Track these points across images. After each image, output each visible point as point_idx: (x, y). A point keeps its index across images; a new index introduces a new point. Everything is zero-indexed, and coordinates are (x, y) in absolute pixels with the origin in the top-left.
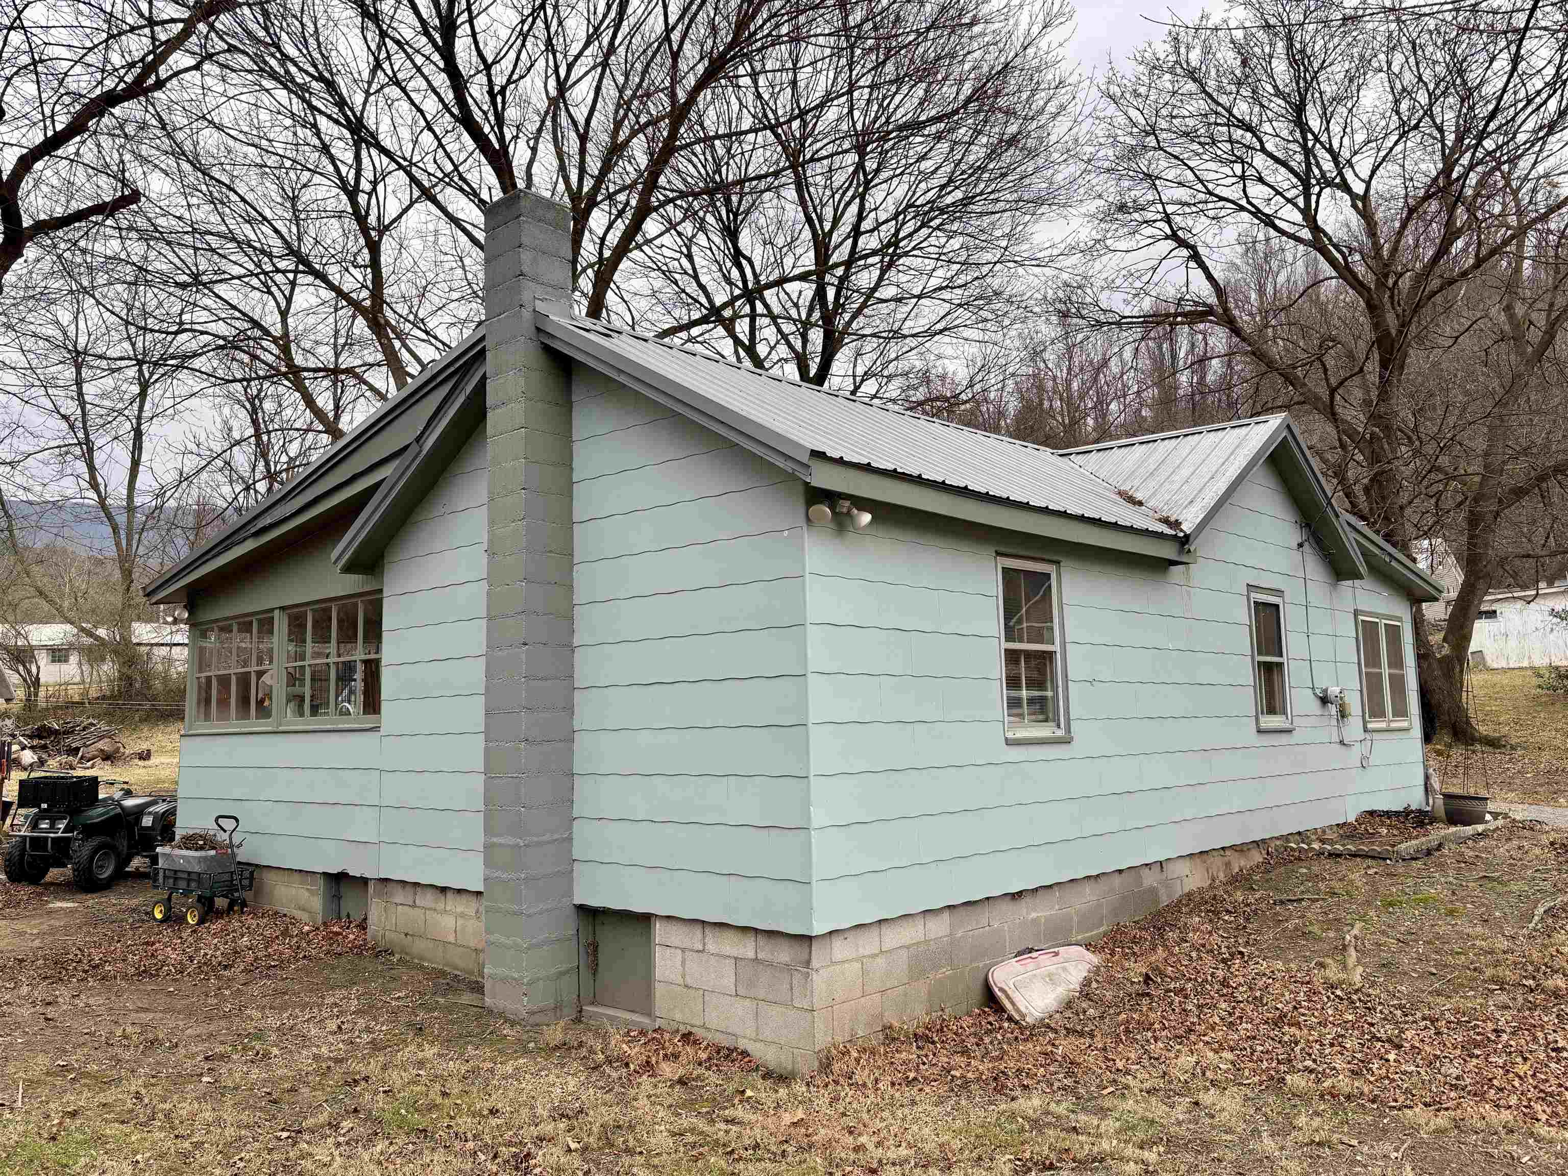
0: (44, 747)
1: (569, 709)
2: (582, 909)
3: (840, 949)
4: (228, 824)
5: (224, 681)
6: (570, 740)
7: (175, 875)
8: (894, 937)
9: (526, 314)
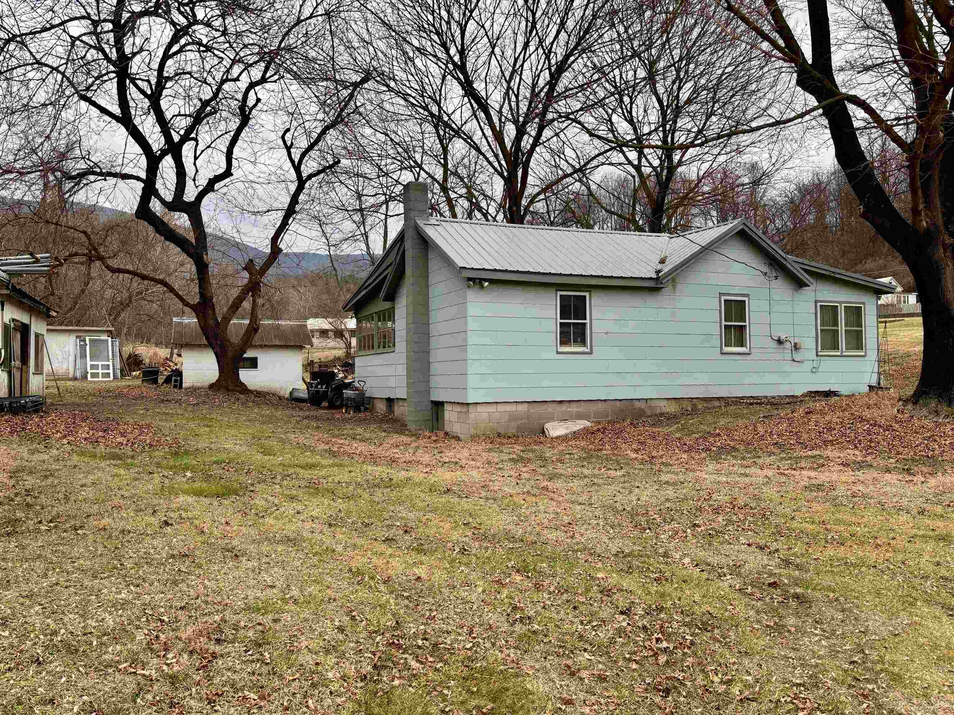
0: (347, 371)
1: (428, 343)
2: (432, 402)
3: (480, 408)
4: (362, 384)
5: (364, 337)
6: (429, 352)
7: (348, 399)
8: (500, 408)
9: (413, 222)
